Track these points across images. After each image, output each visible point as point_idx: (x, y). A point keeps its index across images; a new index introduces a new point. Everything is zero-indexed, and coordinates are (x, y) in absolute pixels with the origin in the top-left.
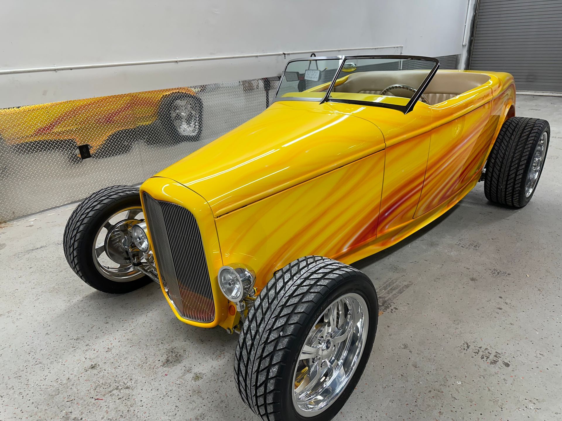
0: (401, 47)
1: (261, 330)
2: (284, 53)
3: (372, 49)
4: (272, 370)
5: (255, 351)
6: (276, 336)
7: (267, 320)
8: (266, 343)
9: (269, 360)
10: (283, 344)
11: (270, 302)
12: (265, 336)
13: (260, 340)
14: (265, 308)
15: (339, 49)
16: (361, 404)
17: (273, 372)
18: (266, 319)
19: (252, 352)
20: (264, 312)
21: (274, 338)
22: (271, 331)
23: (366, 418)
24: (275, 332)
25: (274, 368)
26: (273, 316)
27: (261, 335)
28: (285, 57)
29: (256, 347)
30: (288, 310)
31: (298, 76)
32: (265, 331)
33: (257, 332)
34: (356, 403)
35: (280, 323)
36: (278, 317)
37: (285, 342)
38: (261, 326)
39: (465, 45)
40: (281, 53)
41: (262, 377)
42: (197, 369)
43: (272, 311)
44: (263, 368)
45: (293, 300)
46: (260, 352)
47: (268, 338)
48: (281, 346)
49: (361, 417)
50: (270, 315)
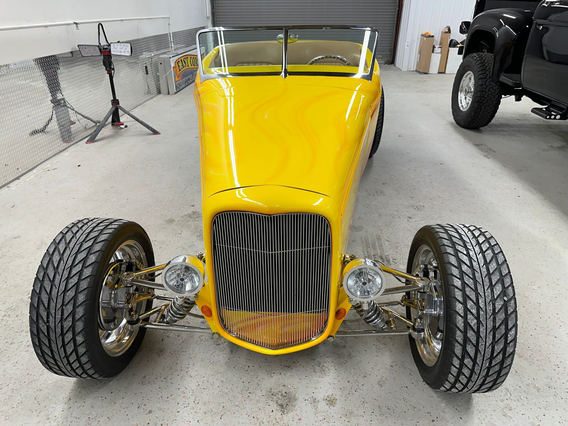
0: (168, 17)
1: (482, 305)
2: (75, 23)
3: (146, 19)
4: (510, 334)
5: (485, 326)
6: (502, 303)
7: (483, 294)
8: (494, 313)
9: (504, 327)
10: (512, 307)
11: (472, 277)
12: (490, 308)
13: (486, 315)
14: (471, 285)
15: (122, 19)
17: (511, 335)
18: (481, 293)
19: (481, 329)
20: (474, 288)
21: (501, 306)
22: (494, 301)
24: (498, 300)
25: (511, 332)
26: (486, 288)
27: (484, 309)
28: (77, 27)
29: (484, 323)
30: (495, 276)
31: (100, 50)
32: (487, 304)
33: (478, 308)
35: (497, 290)
36: (492, 286)
37: (513, 304)
38: (480, 302)
39: (209, 17)
40: (72, 22)
41: (500, 346)
42: (321, 395)
43: (482, 284)
44: (499, 338)
45: (492, 266)
46: (491, 325)
47: (494, 309)
48: (511, 309)
50: (483, 288)
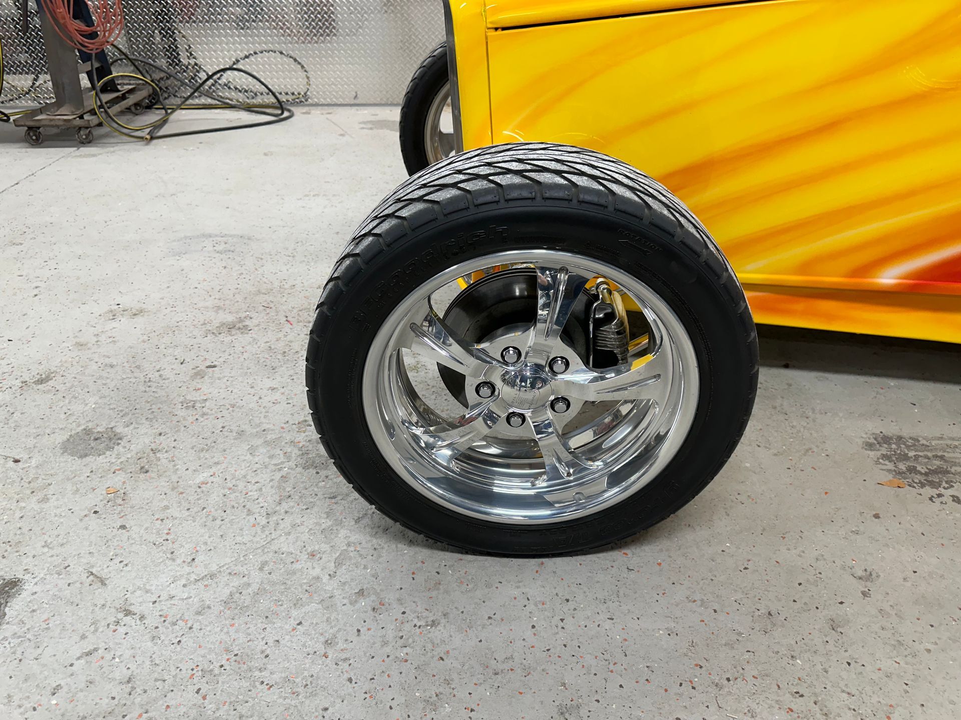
16: (598, 582)
23: (575, 609)
34: (590, 574)
49: (568, 600)
